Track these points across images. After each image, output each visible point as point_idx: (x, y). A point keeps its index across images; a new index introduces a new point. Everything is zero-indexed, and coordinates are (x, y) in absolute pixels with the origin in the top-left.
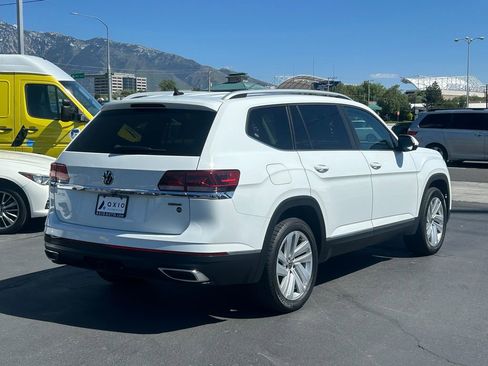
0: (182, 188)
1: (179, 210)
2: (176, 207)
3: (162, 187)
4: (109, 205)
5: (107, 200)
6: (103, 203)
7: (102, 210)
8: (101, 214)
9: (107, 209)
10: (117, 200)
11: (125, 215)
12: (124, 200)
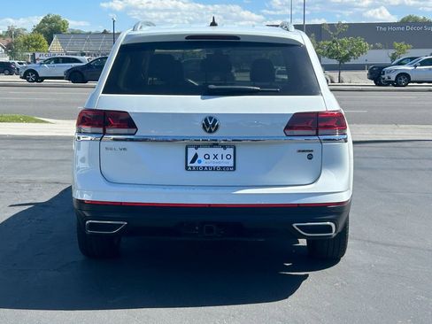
0: (314, 132)
1: (310, 157)
2: (307, 153)
3: (288, 132)
4: (207, 157)
5: (201, 152)
6: (196, 156)
7: (196, 164)
8: (197, 169)
9: (204, 163)
10: (219, 151)
11: (234, 168)
12: (230, 151)
